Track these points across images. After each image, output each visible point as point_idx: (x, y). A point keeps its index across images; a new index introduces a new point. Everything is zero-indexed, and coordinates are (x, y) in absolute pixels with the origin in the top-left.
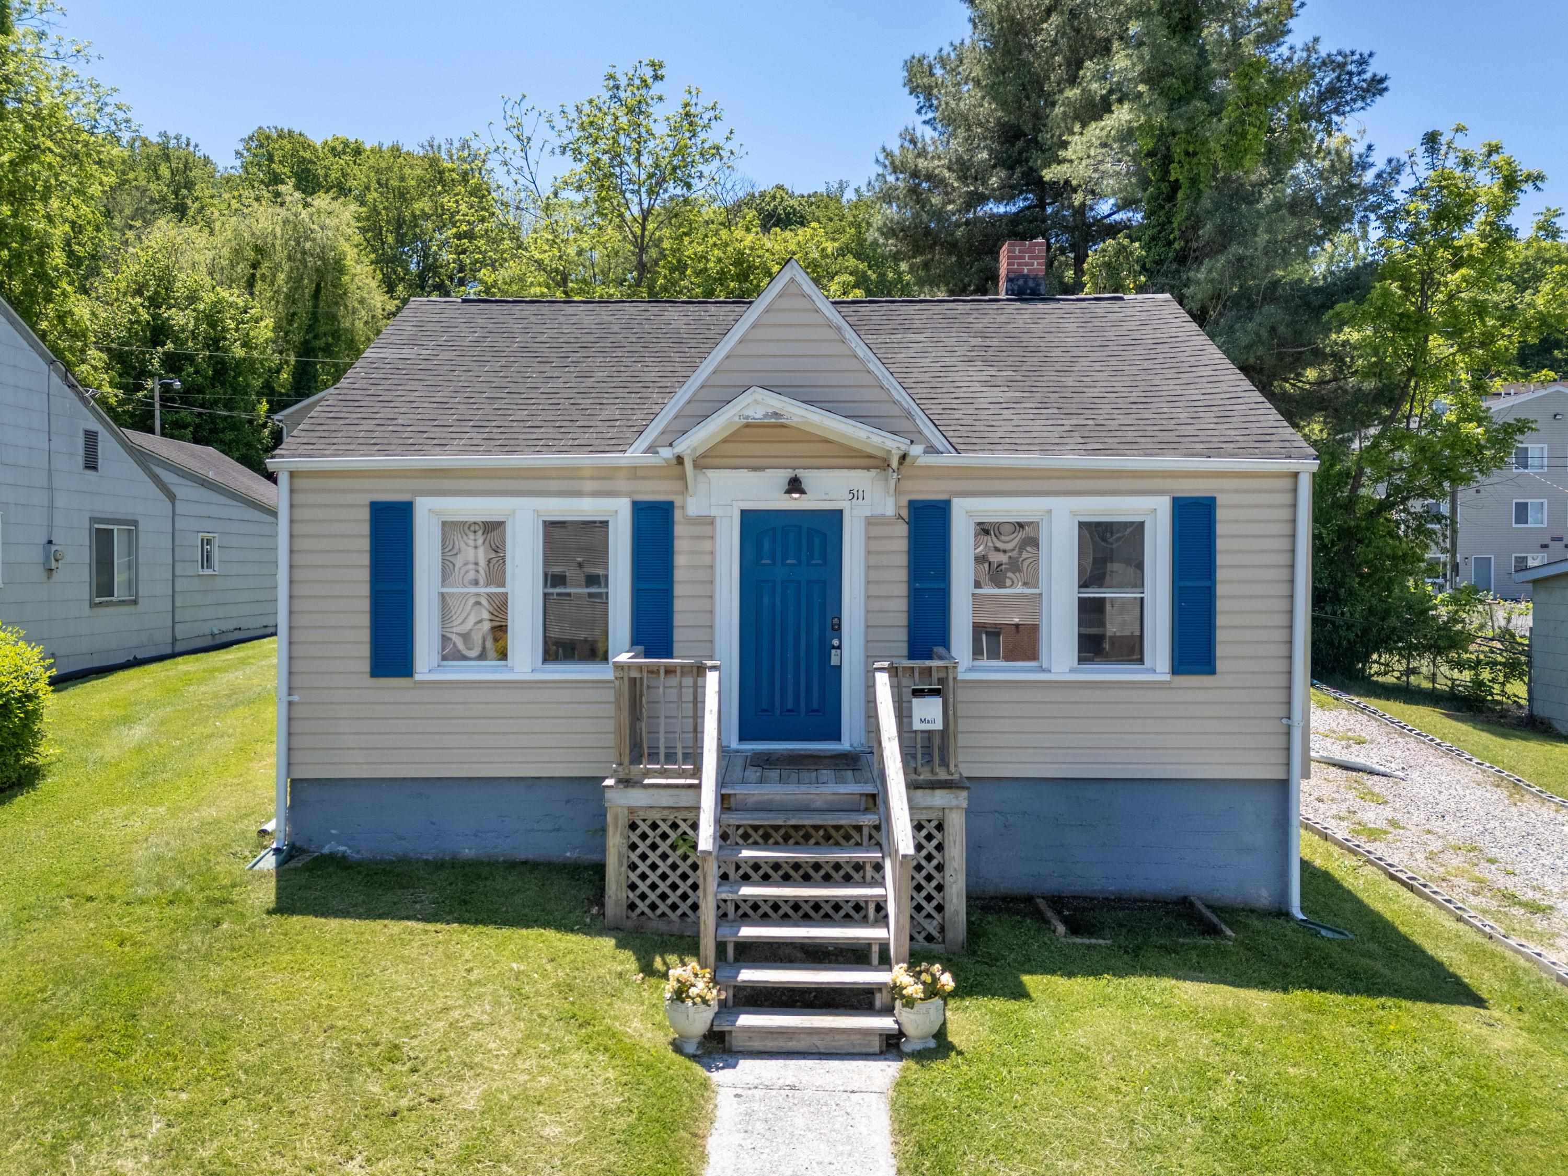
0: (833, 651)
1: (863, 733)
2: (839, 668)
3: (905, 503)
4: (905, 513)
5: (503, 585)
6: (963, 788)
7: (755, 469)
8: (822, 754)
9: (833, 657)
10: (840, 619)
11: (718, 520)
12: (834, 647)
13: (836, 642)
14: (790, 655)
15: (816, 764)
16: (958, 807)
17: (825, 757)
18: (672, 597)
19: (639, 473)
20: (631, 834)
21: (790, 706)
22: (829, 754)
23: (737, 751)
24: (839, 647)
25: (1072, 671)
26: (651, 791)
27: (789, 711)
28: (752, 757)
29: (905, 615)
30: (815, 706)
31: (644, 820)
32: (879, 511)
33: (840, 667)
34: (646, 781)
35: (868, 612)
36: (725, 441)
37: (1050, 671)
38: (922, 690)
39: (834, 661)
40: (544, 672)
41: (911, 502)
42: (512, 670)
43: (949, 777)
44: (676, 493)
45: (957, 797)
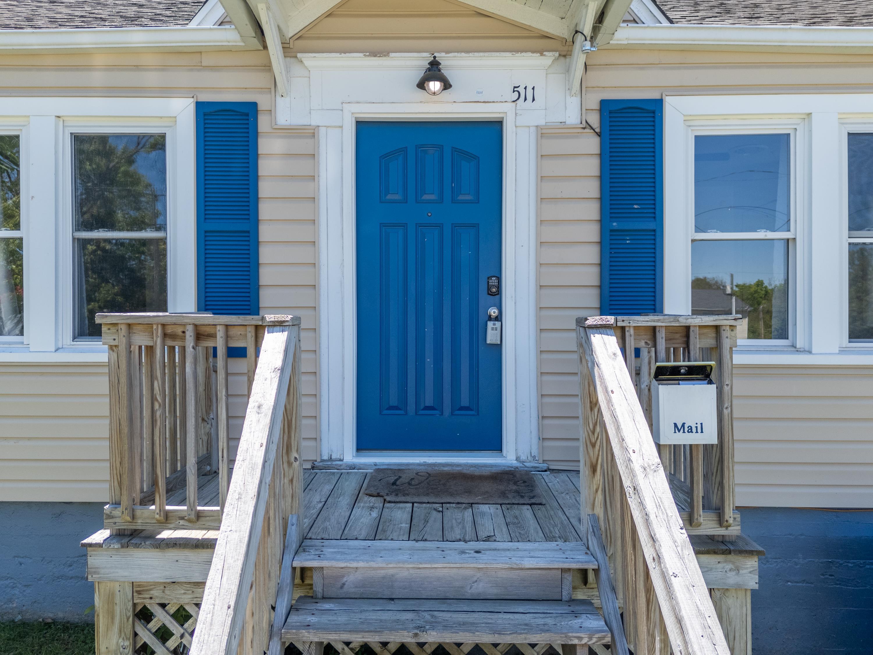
0: (490, 324)
1: (535, 441)
2: (498, 348)
3: (596, 106)
4: (594, 120)
5: (17, 226)
6: (751, 553)
7: (374, 54)
8: (477, 472)
9: (489, 331)
10: (499, 279)
11: (322, 131)
12: (490, 318)
13: (493, 312)
14: (429, 330)
15: (469, 492)
16: (738, 587)
17: (481, 478)
18: (257, 243)
19: (207, 61)
20: (140, 629)
21: (429, 401)
22: (486, 472)
23: (353, 467)
24: (499, 318)
25: (843, 351)
26: (173, 554)
27: (427, 408)
28: (373, 478)
29: (596, 270)
30: (465, 402)
31: (163, 606)
32: (556, 118)
33: (500, 345)
34: (166, 534)
35: (540, 265)
36: (330, 14)
37: (810, 352)
38: (675, 371)
39: (492, 337)
40: (75, 351)
41: (603, 103)
42: (27, 347)
43: (721, 531)
44: (261, 90)
45: (738, 569)
